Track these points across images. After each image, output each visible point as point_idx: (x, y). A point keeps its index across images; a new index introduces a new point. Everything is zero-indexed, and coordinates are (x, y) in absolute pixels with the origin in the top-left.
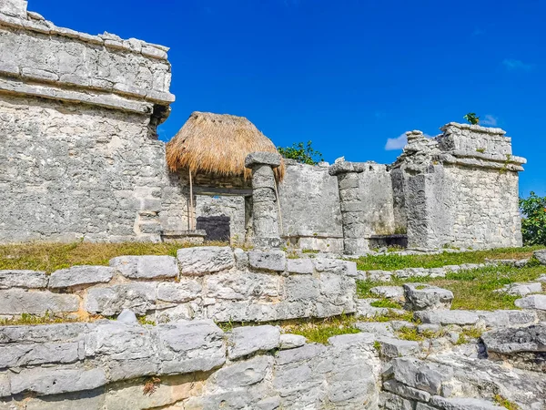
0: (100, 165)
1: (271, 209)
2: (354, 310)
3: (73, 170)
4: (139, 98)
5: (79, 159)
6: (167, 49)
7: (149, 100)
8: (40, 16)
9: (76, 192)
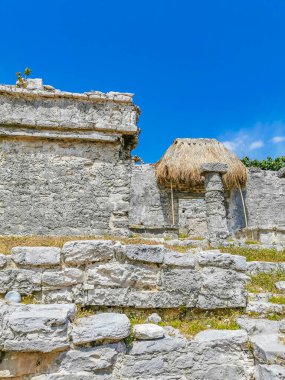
0: (87, 180)
1: (219, 208)
2: (243, 305)
3: (69, 184)
4: (112, 131)
5: (73, 177)
6: (132, 94)
7: (119, 132)
8: (51, 87)
9: (71, 200)
